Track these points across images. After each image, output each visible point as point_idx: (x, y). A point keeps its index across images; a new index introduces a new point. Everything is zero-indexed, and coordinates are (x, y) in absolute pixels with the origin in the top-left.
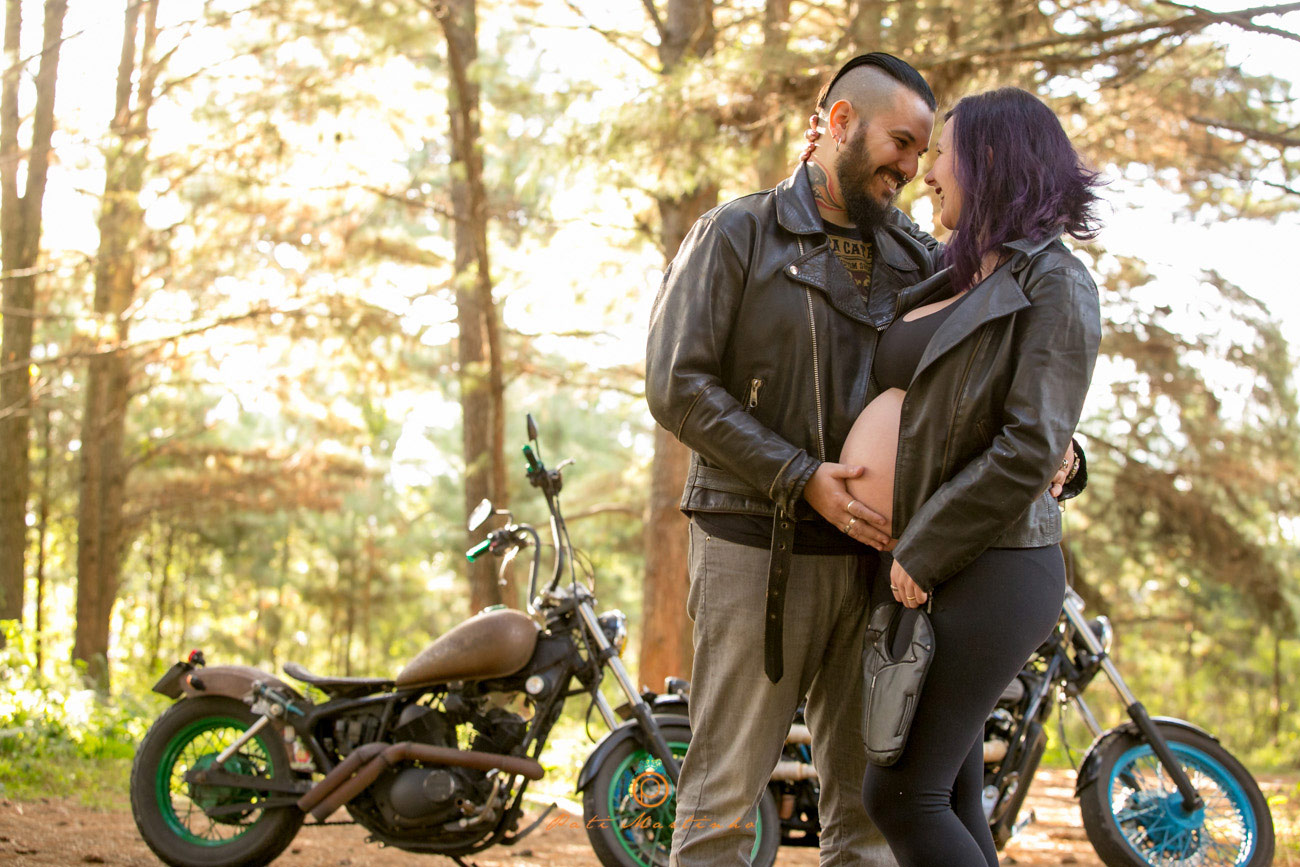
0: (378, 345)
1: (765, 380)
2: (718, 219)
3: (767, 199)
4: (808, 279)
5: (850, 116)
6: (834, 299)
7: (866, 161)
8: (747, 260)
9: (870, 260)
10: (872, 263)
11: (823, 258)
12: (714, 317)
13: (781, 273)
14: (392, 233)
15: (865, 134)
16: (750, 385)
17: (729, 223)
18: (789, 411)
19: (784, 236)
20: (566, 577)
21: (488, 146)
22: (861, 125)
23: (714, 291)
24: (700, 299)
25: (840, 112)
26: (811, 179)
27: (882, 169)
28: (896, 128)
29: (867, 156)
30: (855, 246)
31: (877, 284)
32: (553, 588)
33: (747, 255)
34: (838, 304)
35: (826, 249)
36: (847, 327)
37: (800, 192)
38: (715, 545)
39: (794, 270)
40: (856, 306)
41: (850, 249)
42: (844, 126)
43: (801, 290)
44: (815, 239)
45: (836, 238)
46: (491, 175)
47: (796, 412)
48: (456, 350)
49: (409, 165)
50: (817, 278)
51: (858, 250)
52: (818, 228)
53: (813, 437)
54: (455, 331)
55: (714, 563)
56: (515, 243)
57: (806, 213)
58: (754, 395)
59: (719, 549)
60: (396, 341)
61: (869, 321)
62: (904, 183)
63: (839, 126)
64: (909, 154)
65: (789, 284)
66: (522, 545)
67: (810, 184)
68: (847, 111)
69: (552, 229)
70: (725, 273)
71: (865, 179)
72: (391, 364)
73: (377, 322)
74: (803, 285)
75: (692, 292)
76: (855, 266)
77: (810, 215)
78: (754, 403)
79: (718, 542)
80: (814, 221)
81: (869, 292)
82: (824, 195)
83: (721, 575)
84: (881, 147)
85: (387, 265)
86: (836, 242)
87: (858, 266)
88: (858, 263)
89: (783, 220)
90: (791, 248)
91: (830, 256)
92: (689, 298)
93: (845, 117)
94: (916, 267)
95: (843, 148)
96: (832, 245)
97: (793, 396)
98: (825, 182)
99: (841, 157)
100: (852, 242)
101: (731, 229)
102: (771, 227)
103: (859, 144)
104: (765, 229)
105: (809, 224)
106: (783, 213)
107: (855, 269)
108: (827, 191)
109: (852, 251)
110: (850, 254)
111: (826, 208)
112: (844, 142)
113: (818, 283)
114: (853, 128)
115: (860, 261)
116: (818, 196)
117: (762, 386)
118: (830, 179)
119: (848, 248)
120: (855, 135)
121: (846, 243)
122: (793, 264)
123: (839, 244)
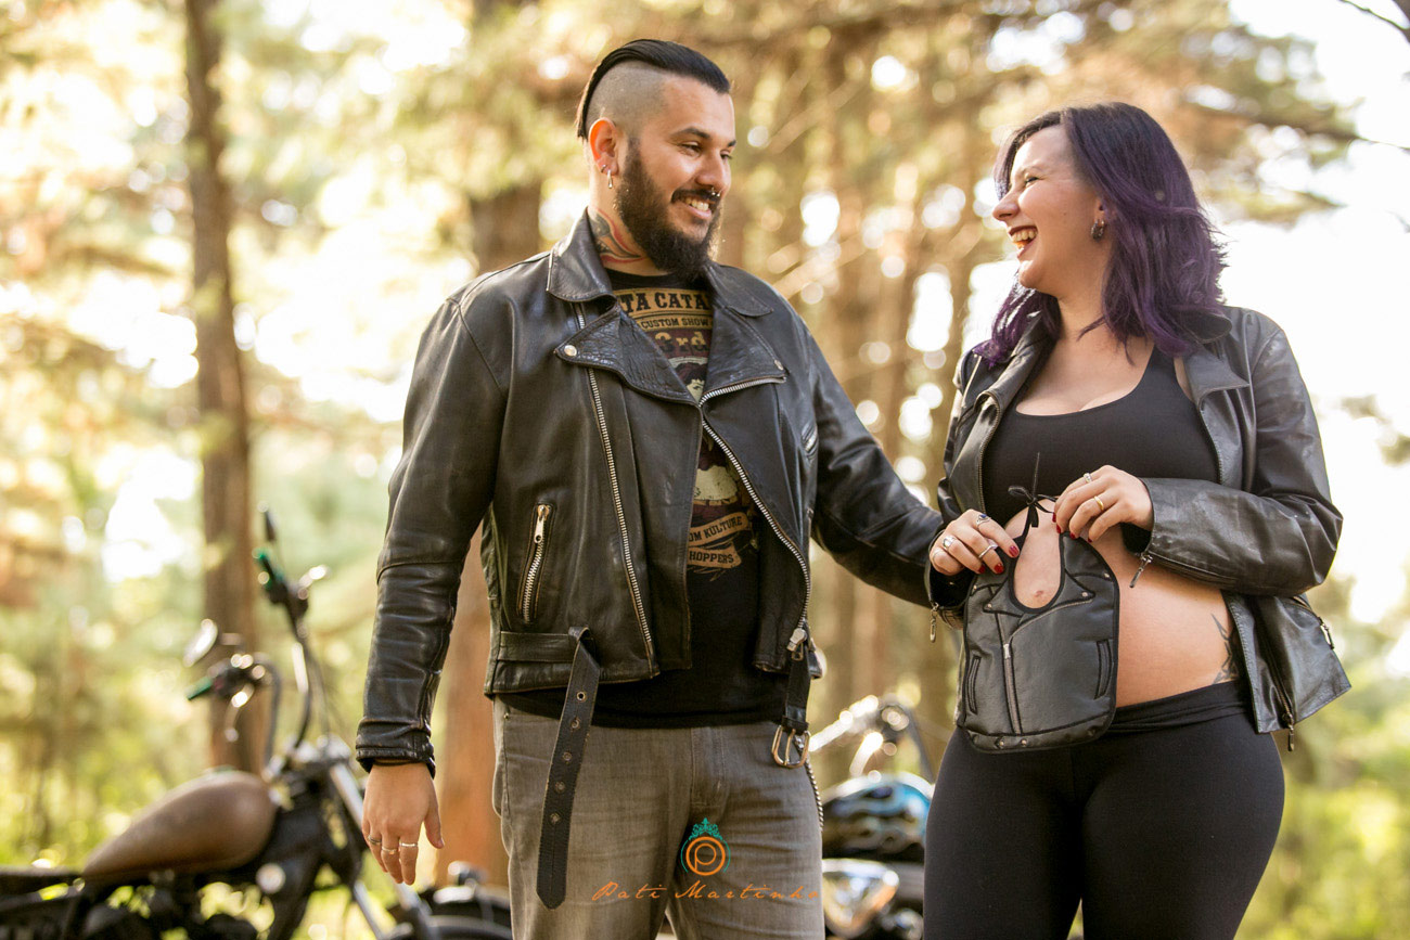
0: (88, 385)
1: (554, 505)
4: (594, 359)
5: (614, 137)
11: (613, 327)
13: (551, 357)
14: (110, 235)
16: (535, 514)
19: (557, 308)
20: (315, 729)
21: (238, 118)
22: (632, 145)
25: (600, 136)
27: (682, 193)
30: (673, 296)
32: (297, 745)
34: (639, 384)
35: (615, 315)
38: (514, 724)
39: (570, 350)
41: (667, 300)
42: (611, 153)
43: (581, 376)
45: (641, 291)
46: (237, 163)
48: (193, 395)
49: (135, 141)
50: (605, 356)
51: (677, 302)
52: (603, 290)
54: (191, 369)
55: (514, 749)
56: (271, 247)
58: (540, 529)
59: (518, 729)
60: (113, 381)
63: (604, 154)
65: (564, 370)
66: (257, 685)
68: (609, 132)
69: (322, 230)
72: (105, 411)
73: (87, 356)
74: (585, 368)
76: (676, 322)
77: (593, 275)
78: (541, 540)
80: (598, 281)
82: (611, 246)
85: (104, 279)
86: (642, 296)
87: (680, 321)
88: (680, 319)
89: (556, 288)
90: (566, 323)
91: (623, 324)
93: (609, 140)
98: (608, 231)
99: (619, 193)
100: (667, 292)
107: (676, 326)
108: (616, 243)
109: (669, 304)
110: (667, 308)
111: (620, 261)
112: (616, 173)
113: (606, 362)
114: (622, 151)
115: (682, 317)
116: (605, 251)
117: (551, 513)
118: (614, 225)
119: (662, 301)
120: (627, 159)
121: (657, 295)
122: (569, 343)
123: (647, 297)
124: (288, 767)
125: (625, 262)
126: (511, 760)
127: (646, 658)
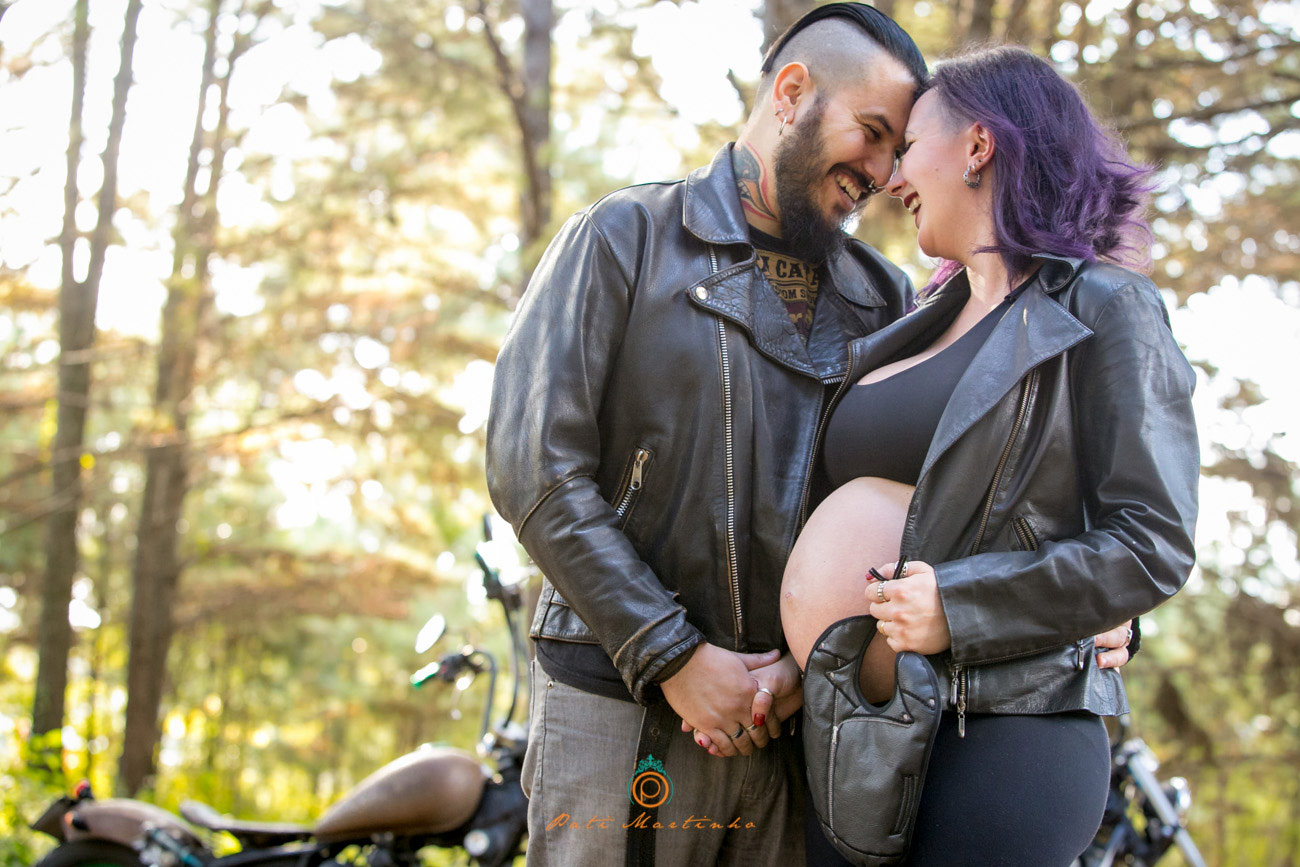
1: (655, 452)
2: (594, 215)
3: (669, 191)
4: (722, 307)
5: (804, 86)
6: (758, 340)
7: (818, 152)
8: (633, 274)
9: (815, 287)
10: (819, 292)
11: (745, 279)
12: (586, 356)
13: (682, 296)
15: (821, 114)
16: (634, 457)
17: (611, 220)
18: (686, 497)
19: (691, 244)
22: (818, 101)
23: (586, 319)
24: (568, 331)
25: (790, 79)
26: (738, 170)
27: (839, 168)
28: (865, 111)
29: (821, 144)
30: (795, 267)
31: (821, 321)
32: (506, 725)
33: (634, 267)
34: (765, 347)
35: (751, 268)
36: (779, 379)
37: (720, 186)
38: (559, 693)
39: (701, 293)
40: (792, 351)
41: (788, 270)
42: (793, 100)
43: (711, 322)
44: (736, 252)
45: (767, 253)
47: (696, 500)
50: (735, 305)
51: (798, 272)
52: (740, 237)
53: (720, 536)
55: (556, 720)
57: (725, 216)
58: (637, 473)
59: (563, 699)
61: (812, 372)
62: (870, 192)
63: (786, 99)
64: (882, 151)
65: (693, 314)
66: (477, 671)
67: (736, 177)
68: (800, 79)
70: (601, 293)
71: (813, 178)
74: (715, 315)
75: (556, 320)
76: (793, 294)
77: (731, 218)
78: (637, 484)
79: (563, 689)
80: (735, 227)
81: (810, 330)
82: (753, 193)
83: (565, 737)
84: (842, 135)
86: (766, 259)
87: (798, 293)
88: (798, 290)
89: (692, 220)
90: (700, 263)
91: (755, 278)
92: (550, 330)
93: (796, 87)
94: (881, 301)
95: (789, 130)
96: (761, 263)
97: (693, 475)
98: (757, 178)
99: (783, 144)
100: (790, 260)
101: (614, 230)
102: (672, 231)
103: (811, 127)
104: (661, 231)
105: (729, 230)
106: (691, 212)
107: (793, 299)
108: (759, 191)
109: (788, 274)
110: (786, 279)
111: (755, 212)
112: (791, 122)
113: (737, 315)
114: (806, 103)
115: (801, 288)
116: (745, 196)
117: (650, 459)
118: (765, 176)
119: (782, 270)
120: (808, 114)
121: (780, 262)
122: (701, 284)
123: (769, 262)
124: (498, 745)
125: (761, 216)
126: (551, 731)
127: (733, 636)
